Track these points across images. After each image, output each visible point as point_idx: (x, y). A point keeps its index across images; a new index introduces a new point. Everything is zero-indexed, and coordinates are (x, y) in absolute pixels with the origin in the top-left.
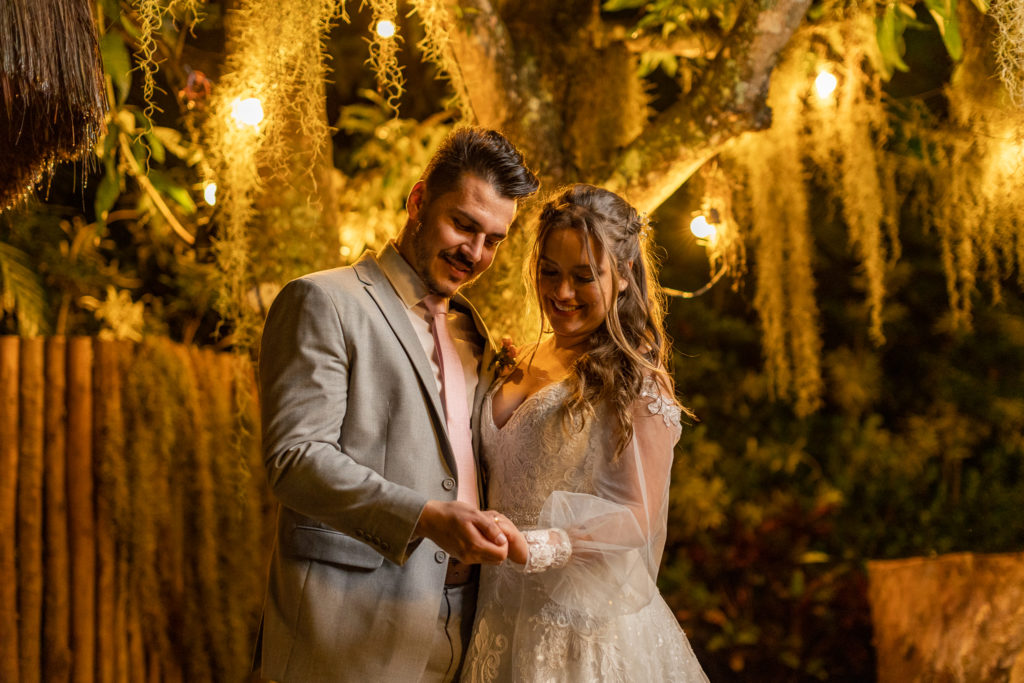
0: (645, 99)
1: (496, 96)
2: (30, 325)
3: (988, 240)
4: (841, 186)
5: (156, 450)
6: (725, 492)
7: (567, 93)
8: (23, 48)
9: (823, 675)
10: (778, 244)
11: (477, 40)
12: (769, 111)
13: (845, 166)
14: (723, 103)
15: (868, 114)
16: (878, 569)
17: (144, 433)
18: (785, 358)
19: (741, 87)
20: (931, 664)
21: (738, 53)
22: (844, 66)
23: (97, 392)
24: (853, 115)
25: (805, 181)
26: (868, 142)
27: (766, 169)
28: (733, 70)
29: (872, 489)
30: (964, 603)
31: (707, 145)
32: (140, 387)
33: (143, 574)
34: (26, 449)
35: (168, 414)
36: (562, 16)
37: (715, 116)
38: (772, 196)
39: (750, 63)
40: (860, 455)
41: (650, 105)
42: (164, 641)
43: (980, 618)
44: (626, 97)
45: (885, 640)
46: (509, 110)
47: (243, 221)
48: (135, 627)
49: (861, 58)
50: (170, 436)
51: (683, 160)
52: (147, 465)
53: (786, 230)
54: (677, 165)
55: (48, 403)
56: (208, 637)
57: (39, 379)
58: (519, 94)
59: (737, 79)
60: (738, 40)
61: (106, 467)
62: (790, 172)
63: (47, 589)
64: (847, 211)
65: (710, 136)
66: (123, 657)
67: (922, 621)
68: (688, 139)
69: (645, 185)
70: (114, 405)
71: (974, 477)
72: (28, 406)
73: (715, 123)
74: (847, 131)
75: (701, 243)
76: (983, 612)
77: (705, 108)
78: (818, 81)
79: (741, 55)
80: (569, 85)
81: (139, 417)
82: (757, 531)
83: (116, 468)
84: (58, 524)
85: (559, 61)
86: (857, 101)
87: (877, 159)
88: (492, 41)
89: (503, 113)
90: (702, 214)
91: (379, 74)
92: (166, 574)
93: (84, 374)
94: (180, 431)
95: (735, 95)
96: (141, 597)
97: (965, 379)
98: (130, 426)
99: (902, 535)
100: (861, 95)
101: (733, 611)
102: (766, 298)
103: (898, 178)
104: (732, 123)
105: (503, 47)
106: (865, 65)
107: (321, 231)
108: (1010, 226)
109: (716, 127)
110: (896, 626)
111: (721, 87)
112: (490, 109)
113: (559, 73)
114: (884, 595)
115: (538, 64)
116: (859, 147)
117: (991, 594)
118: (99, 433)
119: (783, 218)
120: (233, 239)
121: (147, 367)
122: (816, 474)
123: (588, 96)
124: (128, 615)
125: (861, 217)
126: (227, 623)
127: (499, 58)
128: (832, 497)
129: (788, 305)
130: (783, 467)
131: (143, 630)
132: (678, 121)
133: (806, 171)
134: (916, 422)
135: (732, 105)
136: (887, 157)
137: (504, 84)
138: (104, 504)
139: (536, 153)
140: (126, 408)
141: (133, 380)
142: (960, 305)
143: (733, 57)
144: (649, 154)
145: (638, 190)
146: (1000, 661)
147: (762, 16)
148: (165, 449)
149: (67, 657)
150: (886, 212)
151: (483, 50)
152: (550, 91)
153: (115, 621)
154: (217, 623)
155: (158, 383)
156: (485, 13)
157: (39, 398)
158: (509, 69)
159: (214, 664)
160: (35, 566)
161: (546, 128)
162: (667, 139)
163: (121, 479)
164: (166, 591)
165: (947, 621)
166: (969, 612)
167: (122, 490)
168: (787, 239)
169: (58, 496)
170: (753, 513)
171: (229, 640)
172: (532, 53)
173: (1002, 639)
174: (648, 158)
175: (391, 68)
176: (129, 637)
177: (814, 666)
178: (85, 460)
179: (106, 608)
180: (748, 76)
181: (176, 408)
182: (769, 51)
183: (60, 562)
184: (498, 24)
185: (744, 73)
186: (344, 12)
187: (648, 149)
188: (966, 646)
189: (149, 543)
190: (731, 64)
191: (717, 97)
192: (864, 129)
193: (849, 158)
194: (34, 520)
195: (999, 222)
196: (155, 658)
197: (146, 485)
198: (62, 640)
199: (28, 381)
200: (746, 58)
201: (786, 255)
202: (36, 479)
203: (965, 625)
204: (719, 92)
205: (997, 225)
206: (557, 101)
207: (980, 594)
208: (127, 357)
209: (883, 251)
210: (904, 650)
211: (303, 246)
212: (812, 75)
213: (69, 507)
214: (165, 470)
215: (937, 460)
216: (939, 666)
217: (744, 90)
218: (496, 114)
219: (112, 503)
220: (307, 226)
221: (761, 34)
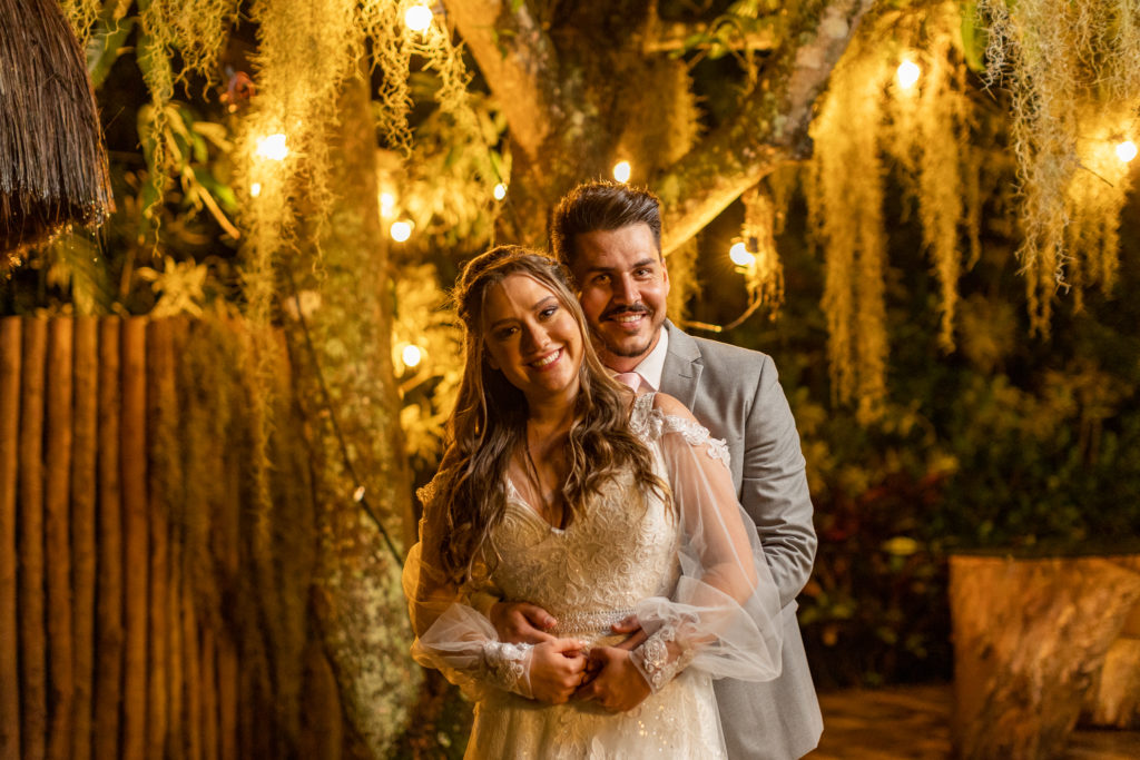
0: (694, 114)
1: (537, 112)
2: (86, 300)
3: (1073, 245)
4: (918, 185)
5: (211, 430)
6: (827, 458)
7: (614, 105)
8: (21, 164)
9: (921, 652)
10: (850, 242)
11: (516, 58)
12: (810, 142)
13: (925, 161)
14: (760, 135)
15: (953, 105)
16: (962, 564)
17: (198, 414)
18: (849, 362)
19: (780, 120)
20: (1008, 665)
21: (777, 86)
22: (930, 55)
23: (150, 372)
24: (936, 109)
25: (882, 177)
26: (951, 137)
27: (840, 164)
28: (771, 102)
29: (995, 451)
30: (1047, 604)
31: (746, 175)
32: (195, 365)
33: (196, 554)
34: (79, 429)
35: (223, 393)
36: (615, 19)
37: (752, 148)
38: (846, 191)
39: (789, 96)
40: (985, 415)
41: (699, 121)
42: (217, 619)
43: (1063, 620)
44: (673, 112)
45: (963, 637)
46: (551, 125)
47: (270, 251)
48: (189, 605)
49: (947, 47)
50: (225, 415)
51: (720, 189)
52: (200, 445)
53: (858, 229)
54: (716, 193)
55: (101, 382)
56: (262, 615)
57: (93, 360)
58: (563, 108)
59: (775, 112)
60: (777, 72)
61: (158, 449)
62: (866, 168)
63: (100, 568)
64: (923, 211)
65: (749, 167)
66: (176, 636)
67: (1001, 621)
68: (726, 170)
69: (683, 211)
70: (168, 386)
71: (1112, 441)
72: (81, 386)
73: (752, 155)
74: (930, 125)
75: (739, 270)
76: (1067, 613)
77: (744, 140)
78: (900, 70)
79: (780, 88)
80: (616, 97)
81: (193, 398)
82: (859, 499)
83: (169, 450)
84: (111, 504)
85: (607, 71)
86: (941, 92)
87: (960, 153)
88: (534, 57)
89: (545, 128)
90: (742, 241)
91: (389, 137)
92: (220, 552)
93: (137, 354)
94: (235, 411)
95: (773, 128)
96: (194, 577)
97: (1109, 333)
98: (184, 406)
99: (1025, 501)
100: (946, 86)
101: (829, 581)
102: (834, 298)
103: (982, 174)
104: (771, 156)
105: (545, 62)
106: (951, 54)
107: (363, 237)
108: (1097, 232)
109: (754, 159)
110: (973, 625)
111: (760, 119)
112: (531, 125)
113: (607, 84)
114: (963, 591)
115: (584, 75)
116: (941, 142)
117: (1076, 597)
118: (153, 414)
119: (857, 216)
120: (259, 270)
121: (202, 345)
122: (929, 439)
123: (636, 108)
124: (181, 594)
125: (937, 217)
126: (282, 601)
127: (541, 74)
128: (946, 464)
129: (856, 307)
130: (897, 429)
131: (197, 609)
132: (716, 149)
133: (884, 166)
134: (1053, 378)
135: (770, 138)
136: (971, 152)
137: (546, 98)
138: (156, 484)
139: (578, 169)
140: (181, 388)
141: (187, 358)
142: (1039, 312)
143: (772, 89)
144: (689, 181)
145: (676, 216)
146: (1081, 665)
147: (800, 51)
148: (220, 429)
149: (119, 636)
150: (965, 211)
151: (523, 67)
152: (595, 103)
153: (167, 600)
154: (270, 601)
155: (213, 360)
156: (526, 30)
157: (92, 378)
158: (552, 83)
159: (268, 641)
160: (87, 545)
161: (590, 143)
162: (706, 167)
163: (174, 461)
164: (220, 570)
165: (1027, 622)
166: (1052, 613)
167: (175, 473)
168: (859, 239)
169: (111, 476)
170: (857, 479)
171: (283, 618)
172: (578, 63)
173: (1085, 642)
174: (686, 185)
175: (401, 130)
176: (182, 615)
177: (914, 642)
178: (138, 441)
179: (159, 586)
180: (787, 109)
181: (231, 385)
182: (808, 86)
183: (113, 542)
184: (540, 38)
185: (783, 107)
186: (358, 70)
187: (687, 175)
188: (1045, 649)
189: (202, 524)
190: (769, 96)
191: (755, 129)
192: (948, 123)
193: (929, 156)
194: (87, 500)
195: (1085, 226)
196: (209, 637)
197: (199, 466)
198: (114, 620)
199: (81, 362)
200: (784, 92)
201: (857, 255)
202: (89, 459)
203: (1046, 628)
204: (757, 124)
205: (1083, 229)
206: (603, 114)
207: (1065, 595)
208: (182, 335)
209: (958, 254)
210: (980, 649)
211: (344, 254)
212: (894, 63)
213: (122, 487)
214: (220, 449)
215: (1073, 421)
216: (1016, 668)
217: (783, 124)
218: (538, 129)
219: (165, 484)
220: (349, 232)
221: (799, 68)
